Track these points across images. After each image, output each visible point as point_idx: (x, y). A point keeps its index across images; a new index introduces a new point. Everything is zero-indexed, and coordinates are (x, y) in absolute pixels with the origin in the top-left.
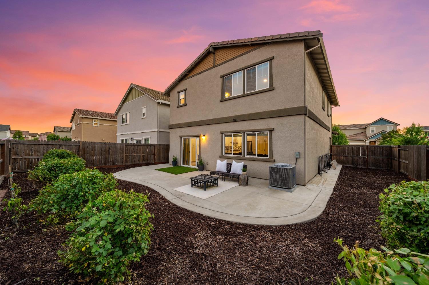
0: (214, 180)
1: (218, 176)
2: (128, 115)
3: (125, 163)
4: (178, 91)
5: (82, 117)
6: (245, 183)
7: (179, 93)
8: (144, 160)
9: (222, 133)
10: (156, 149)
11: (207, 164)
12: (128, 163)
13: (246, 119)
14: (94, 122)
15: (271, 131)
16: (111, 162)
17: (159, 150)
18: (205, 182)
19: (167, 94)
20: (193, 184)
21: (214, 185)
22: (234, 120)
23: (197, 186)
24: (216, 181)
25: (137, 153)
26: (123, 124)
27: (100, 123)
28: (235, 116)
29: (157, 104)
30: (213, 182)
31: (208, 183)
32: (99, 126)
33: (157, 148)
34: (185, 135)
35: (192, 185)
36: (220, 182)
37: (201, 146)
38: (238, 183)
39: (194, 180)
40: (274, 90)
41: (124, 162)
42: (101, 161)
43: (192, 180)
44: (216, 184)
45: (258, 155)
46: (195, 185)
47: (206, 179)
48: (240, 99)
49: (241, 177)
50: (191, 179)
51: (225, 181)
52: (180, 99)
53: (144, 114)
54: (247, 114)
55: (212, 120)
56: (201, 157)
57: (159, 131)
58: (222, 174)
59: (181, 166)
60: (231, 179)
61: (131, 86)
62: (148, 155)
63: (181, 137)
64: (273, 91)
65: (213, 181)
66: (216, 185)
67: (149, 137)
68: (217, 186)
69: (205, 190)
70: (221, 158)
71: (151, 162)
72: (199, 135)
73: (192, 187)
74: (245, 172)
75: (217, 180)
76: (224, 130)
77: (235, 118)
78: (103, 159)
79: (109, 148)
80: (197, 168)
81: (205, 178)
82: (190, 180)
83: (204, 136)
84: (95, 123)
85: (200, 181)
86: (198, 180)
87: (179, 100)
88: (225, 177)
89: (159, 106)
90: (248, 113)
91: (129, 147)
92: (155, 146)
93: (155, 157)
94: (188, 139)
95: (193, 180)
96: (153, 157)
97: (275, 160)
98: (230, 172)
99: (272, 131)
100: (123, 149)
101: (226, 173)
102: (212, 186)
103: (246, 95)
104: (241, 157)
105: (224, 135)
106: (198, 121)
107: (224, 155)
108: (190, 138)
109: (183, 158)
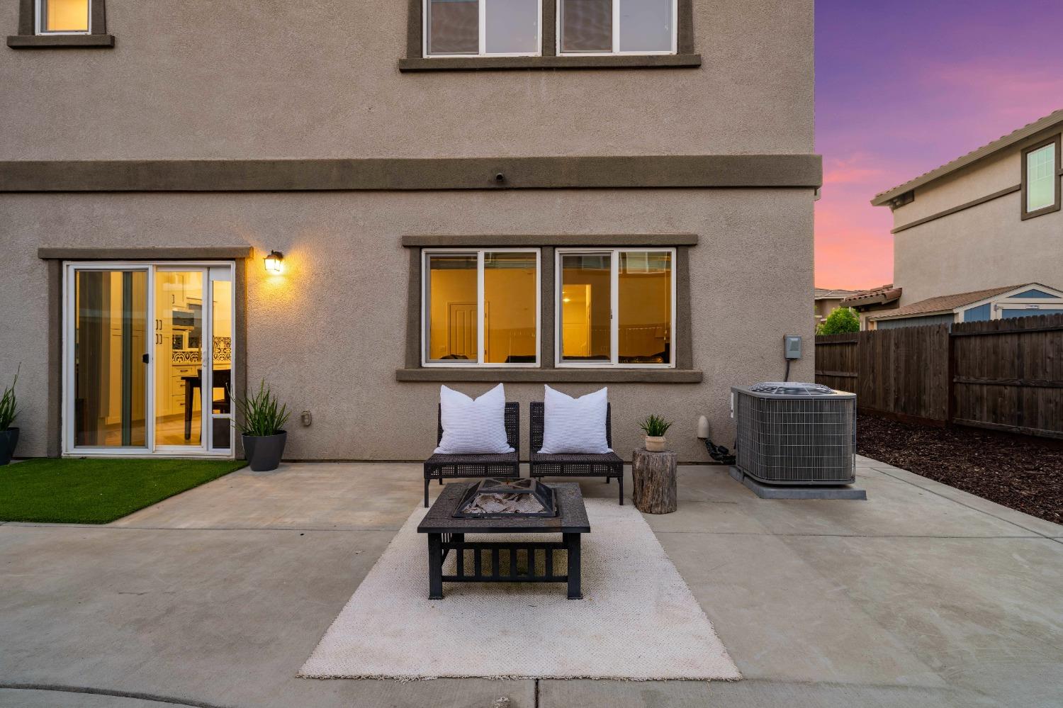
9: (413, 246)
11: (306, 421)
13: (560, 183)
15: (685, 246)
22: (499, 177)
37: (250, 321)
40: (696, 67)
45: (621, 360)
48: (528, 77)
54: (571, 161)
55: (345, 165)
59: (55, 458)
63: (55, 260)
64: (694, 72)
70: (403, 381)
74: (661, 439)
76: (427, 231)
77: (499, 169)
83: (278, 255)
94: (127, 273)
97: (702, 373)
98: (540, 448)
99: (688, 246)
103: (561, 65)
104: (533, 372)
105: (429, 256)
106: (223, 163)
107: (424, 365)
108: (150, 266)
109: (79, 405)
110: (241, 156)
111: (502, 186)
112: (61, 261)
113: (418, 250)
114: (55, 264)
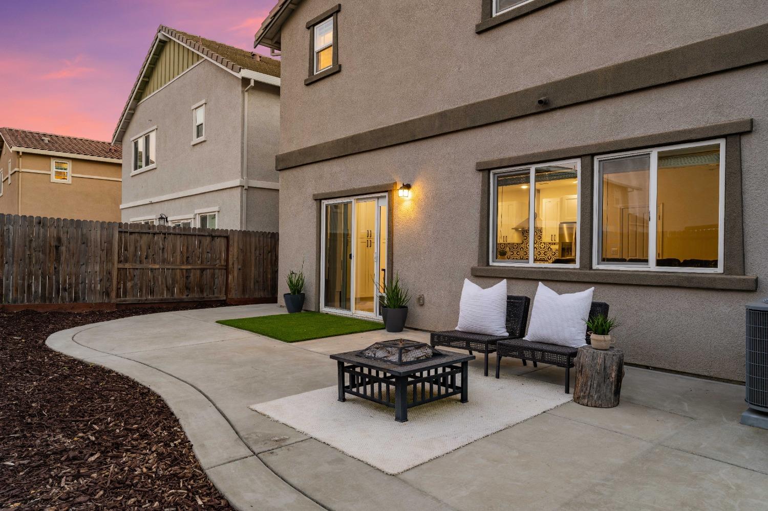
0: (448, 370)
1: (466, 352)
2: (153, 137)
3: (118, 296)
4: (309, 19)
5: (18, 152)
6: (608, 392)
7: (311, 26)
8: (187, 288)
9: (485, 170)
10: (231, 249)
11: (421, 302)
12: (130, 299)
13: (599, 94)
14: (54, 170)
15: (738, 134)
16: (65, 289)
17: (243, 251)
18: (401, 380)
19: (272, 40)
20: (347, 383)
21: (447, 394)
22: (540, 102)
23: (364, 396)
24: (458, 377)
25: (164, 261)
26: (139, 171)
27: (73, 172)
28: (544, 86)
29: (240, 88)
30: (445, 379)
31: (419, 385)
32: (69, 180)
33: (236, 244)
34: (335, 188)
35: (343, 389)
36: (478, 382)
37: (395, 232)
38: (567, 392)
39: (354, 367)
41: (113, 294)
42: (29, 286)
43: (341, 364)
44: (457, 390)
46: (354, 390)
47: (410, 363)
49: (584, 359)
50: (336, 361)
51: (498, 377)
52: (317, 49)
53: (199, 127)
55: (443, 115)
56: (395, 276)
57: (246, 187)
58: (487, 347)
59: (318, 311)
60: (524, 369)
61: (160, 36)
62: (202, 270)
63: (319, 200)
65: (444, 375)
66: (459, 396)
67: (216, 209)
68: (464, 399)
69: (402, 418)
70: (477, 276)
71: (216, 295)
72: (387, 185)
73: (342, 399)
74: (603, 337)
75: (463, 370)
76: (494, 156)
77: (544, 95)
78: (36, 279)
79: (59, 240)
80: (380, 319)
81: (404, 359)
82: (334, 365)
83: (408, 187)
84: (56, 172)
85: (381, 375)
86: (370, 368)
87: (312, 56)
88: (500, 358)
89: (246, 94)
90: (609, 64)
91: (133, 237)
92: (227, 238)
93: (230, 277)
94: (346, 205)
95: (346, 364)
96: (220, 280)
97: (757, 280)
98: (524, 336)
99: (741, 134)
100: (110, 242)
101: (504, 338)
102: (440, 397)
104: (571, 273)
105: (496, 176)
106: (382, 129)
107: (491, 263)
108: (352, 199)
109: (327, 282)
110: (392, 122)
111: (547, 108)
112: (321, 200)
113: (487, 172)
114: (318, 201)
